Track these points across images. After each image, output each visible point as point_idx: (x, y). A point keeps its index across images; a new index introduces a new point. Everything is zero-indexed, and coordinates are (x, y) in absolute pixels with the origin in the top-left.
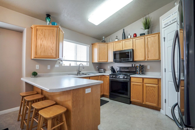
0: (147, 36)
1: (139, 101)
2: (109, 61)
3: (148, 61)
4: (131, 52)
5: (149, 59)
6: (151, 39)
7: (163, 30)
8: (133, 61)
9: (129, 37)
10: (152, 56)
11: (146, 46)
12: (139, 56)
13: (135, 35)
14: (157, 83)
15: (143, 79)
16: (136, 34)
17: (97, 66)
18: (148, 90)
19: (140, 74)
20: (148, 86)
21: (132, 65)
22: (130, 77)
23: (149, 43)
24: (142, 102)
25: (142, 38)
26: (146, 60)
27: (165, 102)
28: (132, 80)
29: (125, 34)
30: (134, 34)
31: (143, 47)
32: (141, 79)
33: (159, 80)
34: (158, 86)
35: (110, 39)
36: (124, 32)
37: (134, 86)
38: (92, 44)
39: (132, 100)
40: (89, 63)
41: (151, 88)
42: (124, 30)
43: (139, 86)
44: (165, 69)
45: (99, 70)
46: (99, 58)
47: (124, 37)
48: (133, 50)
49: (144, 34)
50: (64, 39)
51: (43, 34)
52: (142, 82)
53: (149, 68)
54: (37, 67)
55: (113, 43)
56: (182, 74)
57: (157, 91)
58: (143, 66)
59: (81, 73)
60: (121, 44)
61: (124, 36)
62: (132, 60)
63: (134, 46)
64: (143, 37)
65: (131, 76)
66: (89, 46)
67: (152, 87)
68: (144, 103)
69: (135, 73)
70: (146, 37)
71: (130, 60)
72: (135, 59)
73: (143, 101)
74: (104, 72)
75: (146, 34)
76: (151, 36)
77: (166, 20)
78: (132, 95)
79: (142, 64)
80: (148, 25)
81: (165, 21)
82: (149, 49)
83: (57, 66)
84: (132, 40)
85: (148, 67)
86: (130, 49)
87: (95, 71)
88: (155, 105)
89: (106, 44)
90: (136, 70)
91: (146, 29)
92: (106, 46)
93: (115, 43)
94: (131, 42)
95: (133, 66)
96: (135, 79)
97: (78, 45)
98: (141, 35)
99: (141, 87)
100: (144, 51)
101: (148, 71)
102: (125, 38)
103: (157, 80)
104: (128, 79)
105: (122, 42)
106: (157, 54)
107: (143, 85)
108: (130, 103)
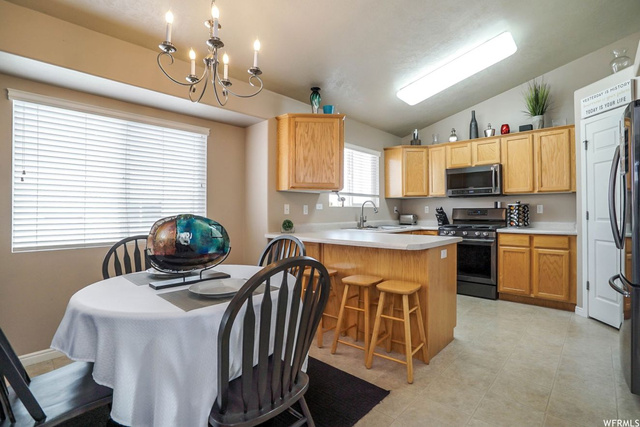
0: (537, 132)
1: (522, 290)
2: (431, 193)
3: (542, 194)
4: (496, 172)
5: (542, 189)
6: (550, 140)
7: (583, 122)
8: (501, 195)
9: (489, 132)
10: (554, 181)
11: (535, 156)
12: (517, 181)
13: (506, 130)
14: (566, 246)
15: (531, 237)
16: (507, 126)
17: (395, 208)
18: (545, 262)
19: (518, 225)
20: (545, 254)
21: (496, 203)
22: (497, 233)
23: (543, 150)
24: (528, 293)
25: (526, 136)
26: (536, 192)
27: (588, 289)
28: (502, 239)
29: (476, 125)
30: (503, 126)
31: (528, 158)
32: (527, 238)
33: (571, 239)
34: (570, 254)
35: (433, 136)
36: (474, 119)
37: (507, 254)
38: (385, 149)
39: (502, 289)
40: (378, 199)
41: (552, 259)
42: (474, 112)
43: (521, 255)
44: (588, 213)
45: (399, 218)
46: (407, 184)
47: (475, 132)
48: (501, 166)
49: (530, 127)
50: (345, 144)
51: (310, 134)
52: (528, 244)
53: (541, 212)
54: (287, 209)
55: (443, 148)
56: (628, 225)
57: (567, 264)
58: (526, 206)
59: (365, 224)
60: (466, 150)
61: (473, 130)
62: (498, 193)
63: (504, 158)
64: (528, 135)
65: (498, 230)
66: (379, 153)
67: (554, 255)
68: (532, 296)
69: (504, 223)
70: (535, 134)
71: (493, 193)
72: (508, 189)
73: (531, 290)
74: (416, 223)
75: (536, 128)
76: (549, 133)
77: (591, 101)
78: (501, 278)
79: (524, 201)
80: (540, 105)
81: (588, 103)
82: (544, 163)
83: (319, 206)
84: (497, 140)
85: (540, 210)
86: (492, 165)
87: (392, 221)
88: (561, 297)
89: (425, 150)
90: (506, 216)
91: (535, 113)
92: (424, 154)
93: (449, 147)
94: (496, 147)
95: (499, 206)
96: (511, 237)
97: (354, 152)
98: (523, 129)
99: (527, 256)
100: (530, 169)
101: (539, 218)
102: (477, 137)
103: (566, 239)
104: (492, 238)
105: (469, 144)
106: (566, 178)
107: (531, 252)
108: (497, 297)
